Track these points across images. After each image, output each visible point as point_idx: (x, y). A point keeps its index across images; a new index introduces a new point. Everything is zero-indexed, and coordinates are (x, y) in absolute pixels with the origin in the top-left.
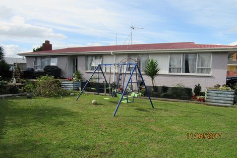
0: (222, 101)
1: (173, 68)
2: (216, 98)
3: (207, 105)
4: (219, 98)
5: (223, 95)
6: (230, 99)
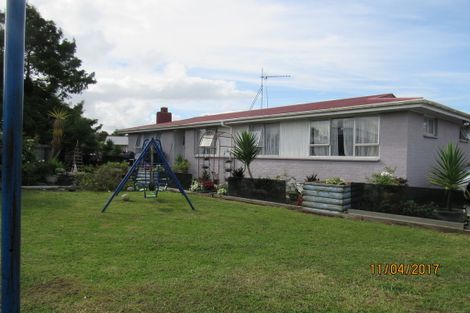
0: (325, 206)
1: (319, 147)
2: (317, 199)
3: (304, 212)
4: (320, 199)
5: (326, 194)
6: (337, 201)
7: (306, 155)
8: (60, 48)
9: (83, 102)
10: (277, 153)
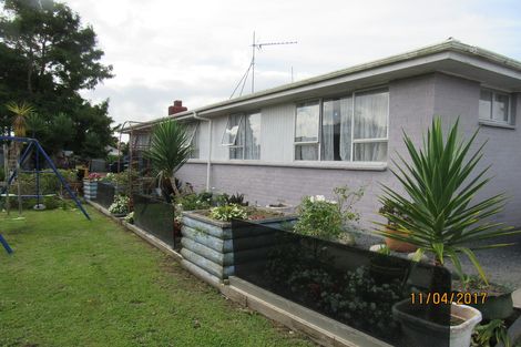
0: (204, 263)
1: (307, 146)
2: (195, 246)
4: (199, 247)
6: (217, 255)
7: (289, 159)
8: (78, 37)
9: (108, 99)
10: (258, 156)
